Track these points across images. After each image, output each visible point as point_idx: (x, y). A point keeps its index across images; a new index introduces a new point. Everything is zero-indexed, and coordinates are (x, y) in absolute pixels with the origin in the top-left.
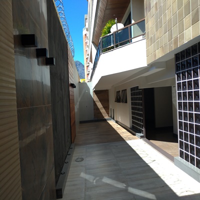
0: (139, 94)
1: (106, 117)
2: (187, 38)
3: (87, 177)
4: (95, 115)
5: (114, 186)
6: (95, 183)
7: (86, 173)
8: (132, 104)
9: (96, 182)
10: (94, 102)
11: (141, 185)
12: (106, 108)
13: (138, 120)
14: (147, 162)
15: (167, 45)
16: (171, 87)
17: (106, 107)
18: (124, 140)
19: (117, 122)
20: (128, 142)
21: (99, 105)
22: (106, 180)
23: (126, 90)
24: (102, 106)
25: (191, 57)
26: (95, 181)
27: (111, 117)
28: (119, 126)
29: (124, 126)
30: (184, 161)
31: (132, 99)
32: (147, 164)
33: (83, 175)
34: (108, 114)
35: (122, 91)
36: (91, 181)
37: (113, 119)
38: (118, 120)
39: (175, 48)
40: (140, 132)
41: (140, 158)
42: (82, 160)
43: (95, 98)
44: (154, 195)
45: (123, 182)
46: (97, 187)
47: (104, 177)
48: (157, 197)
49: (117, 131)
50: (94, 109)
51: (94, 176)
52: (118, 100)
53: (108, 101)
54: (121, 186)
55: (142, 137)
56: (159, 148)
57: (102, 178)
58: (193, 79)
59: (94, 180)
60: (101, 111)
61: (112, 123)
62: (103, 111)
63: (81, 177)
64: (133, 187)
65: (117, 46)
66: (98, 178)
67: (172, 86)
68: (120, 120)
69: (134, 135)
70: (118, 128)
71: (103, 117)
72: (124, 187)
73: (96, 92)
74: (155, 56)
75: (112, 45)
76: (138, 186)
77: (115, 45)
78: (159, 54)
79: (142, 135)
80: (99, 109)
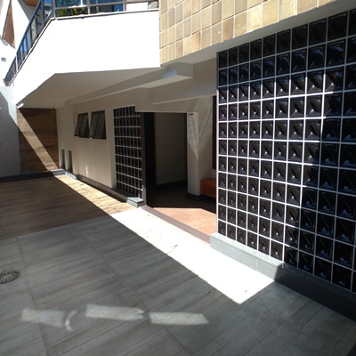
0: (133, 122)
1: (52, 168)
2: (253, 24)
3: (44, 317)
4: (22, 165)
5: (118, 321)
6: (69, 329)
7: (37, 307)
8: (117, 141)
9: (71, 324)
10: (20, 134)
11: (171, 301)
12: (52, 148)
13: (132, 172)
14: (165, 252)
15: (209, 31)
16: (186, 114)
17: (51, 146)
18: (106, 214)
19: (79, 178)
20: (115, 216)
21: (34, 141)
22: (95, 312)
23: (103, 112)
24: (41, 145)
25: (250, 62)
26: (67, 323)
27: (63, 167)
28: (86, 186)
29: (96, 185)
30: (226, 239)
31: (116, 132)
32: (166, 255)
33: (29, 315)
34: (56, 161)
35: (93, 113)
36: (58, 324)
37: (70, 171)
38: (81, 174)
39: (226, 39)
40: (135, 194)
41: (150, 246)
42: (16, 275)
43: (23, 125)
44: (201, 315)
45: (135, 305)
46: (76, 335)
47: (89, 305)
48: (207, 317)
49: (86, 196)
50: (21, 151)
51: (60, 309)
52: (82, 132)
53: (55, 133)
54: (132, 315)
55: (140, 204)
56: (175, 220)
57: (84, 310)
58: (249, 101)
59: (64, 320)
60: (39, 155)
61: (68, 179)
62: (43, 155)
63: (27, 323)
64: (158, 310)
65: (93, 10)
66: (74, 313)
67: (188, 114)
68: (87, 173)
69: (123, 201)
70: (83, 189)
71: (43, 167)
72: (141, 317)
73: (25, 112)
74: (181, 48)
75: (82, 6)
76: (167, 306)
77: (88, 6)
78: (190, 47)
79: (139, 200)
80: (32, 150)
